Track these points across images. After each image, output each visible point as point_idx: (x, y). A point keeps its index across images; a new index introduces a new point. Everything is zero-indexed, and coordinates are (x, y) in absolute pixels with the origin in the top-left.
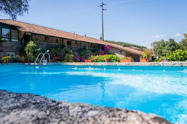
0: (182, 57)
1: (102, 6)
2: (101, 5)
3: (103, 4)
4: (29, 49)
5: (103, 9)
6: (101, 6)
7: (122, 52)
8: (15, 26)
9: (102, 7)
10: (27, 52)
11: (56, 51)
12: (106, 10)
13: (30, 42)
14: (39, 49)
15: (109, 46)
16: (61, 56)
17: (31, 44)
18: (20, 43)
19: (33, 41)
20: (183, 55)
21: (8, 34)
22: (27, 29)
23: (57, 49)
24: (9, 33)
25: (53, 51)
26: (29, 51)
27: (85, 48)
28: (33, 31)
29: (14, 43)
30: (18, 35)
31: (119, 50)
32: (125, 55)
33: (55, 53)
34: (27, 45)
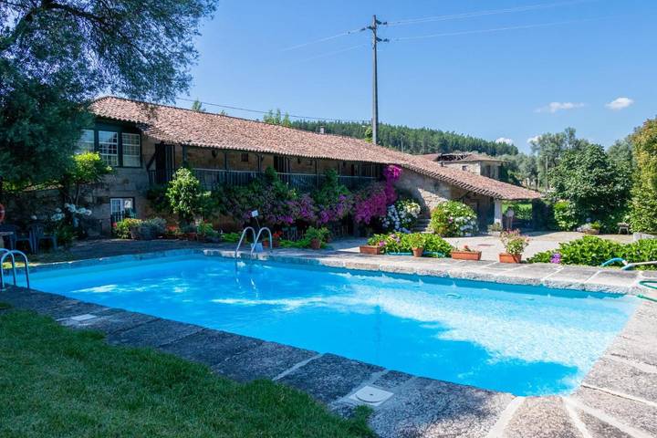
0: (594, 255)
1: (374, 29)
2: (373, 25)
3: (376, 21)
4: (179, 192)
5: (378, 39)
6: (370, 28)
7: (441, 184)
8: (134, 122)
9: (375, 33)
10: (173, 201)
11: (251, 194)
12: (386, 40)
13: (180, 172)
14: (208, 194)
15: (399, 166)
16: (264, 207)
17: (183, 177)
18: (145, 169)
19: (189, 169)
20: (597, 252)
21: (114, 146)
22: (167, 132)
23: (253, 189)
24: (117, 144)
25: (242, 194)
26: (177, 197)
27: (329, 179)
28: (190, 141)
29: (130, 170)
30: (141, 147)
31: (431, 181)
32: (448, 194)
33: (249, 199)
34: (174, 182)
